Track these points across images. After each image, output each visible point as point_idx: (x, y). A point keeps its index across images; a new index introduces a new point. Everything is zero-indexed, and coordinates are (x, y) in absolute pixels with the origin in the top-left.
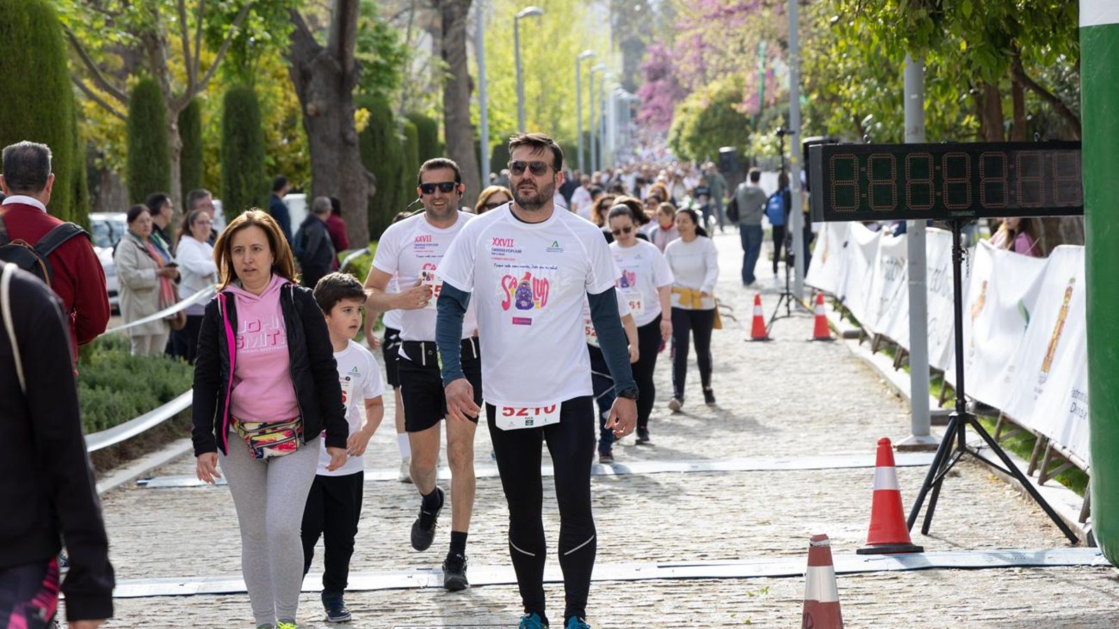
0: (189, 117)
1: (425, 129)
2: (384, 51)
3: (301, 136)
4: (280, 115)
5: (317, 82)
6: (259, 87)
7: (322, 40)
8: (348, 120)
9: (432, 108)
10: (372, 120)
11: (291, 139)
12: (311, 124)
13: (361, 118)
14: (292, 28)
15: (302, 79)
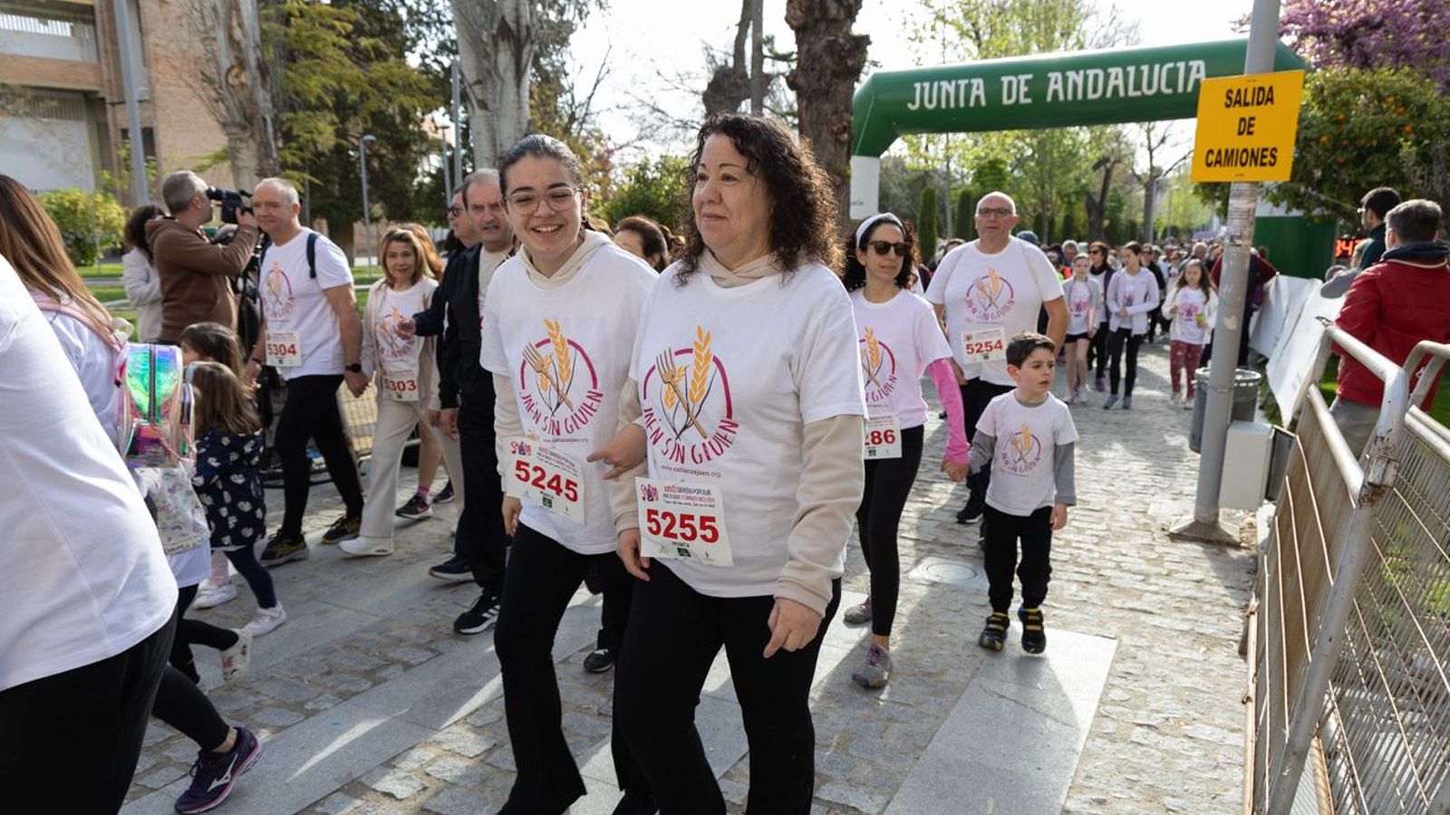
0: (1052, 223)
1: (1133, 225)
2: (1119, 203)
3: (1088, 228)
4: (1082, 221)
5: (1093, 213)
6: (1076, 214)
7: (1097, 199)
8: (1101, 223)
9: (1139, 219)
10: (1111, 224)
11: (1084, 227)
12: (1091, 224)
13: (1106, 223)
14: (1085, 198)
15: (1089, 211)
